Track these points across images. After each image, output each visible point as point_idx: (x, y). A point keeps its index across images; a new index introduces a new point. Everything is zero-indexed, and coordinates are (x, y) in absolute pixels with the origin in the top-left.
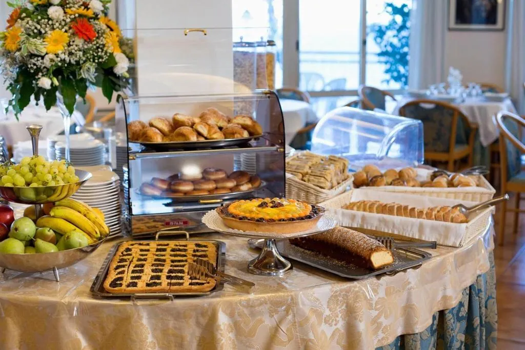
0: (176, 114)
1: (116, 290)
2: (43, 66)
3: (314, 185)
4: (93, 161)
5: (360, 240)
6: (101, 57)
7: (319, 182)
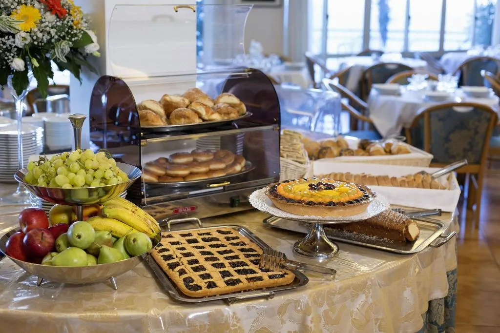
0: (165, 95)
1: (199, 293)
2: (14, 45)
3: (293, 160)
4: (32, 146)
5: (389, 214)
6: (76, 35)
7: (297, 157)
